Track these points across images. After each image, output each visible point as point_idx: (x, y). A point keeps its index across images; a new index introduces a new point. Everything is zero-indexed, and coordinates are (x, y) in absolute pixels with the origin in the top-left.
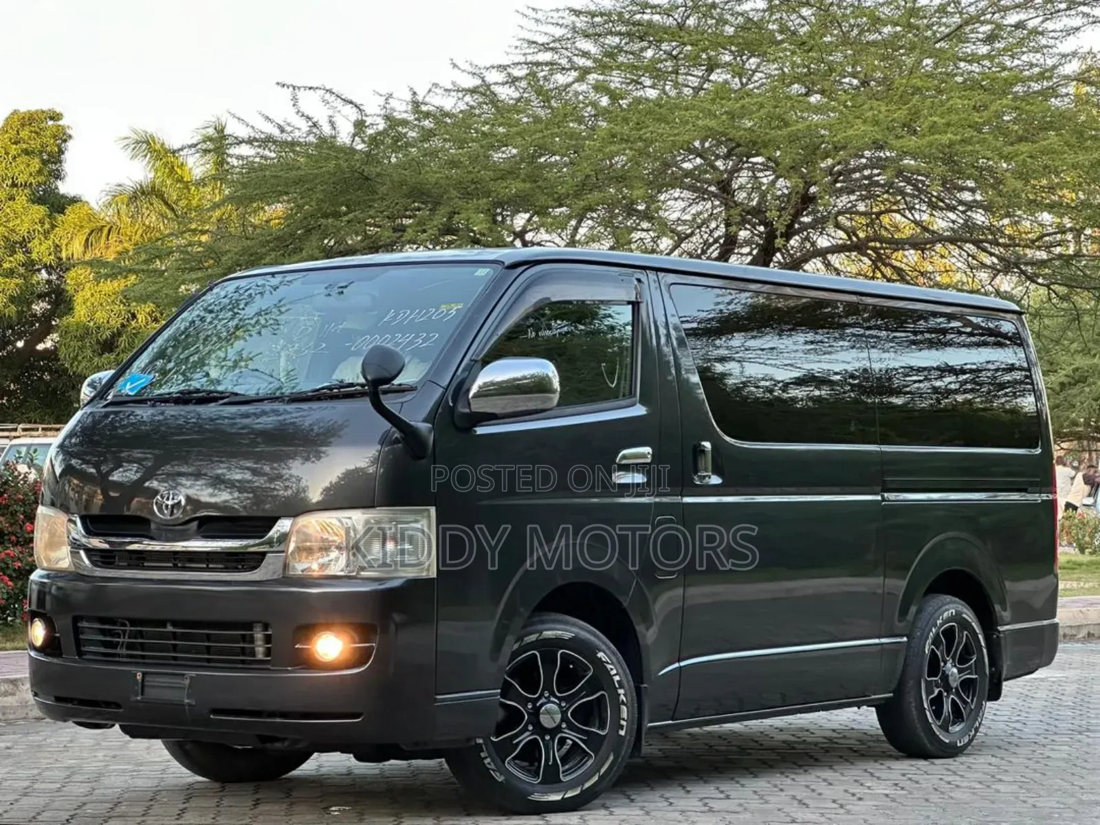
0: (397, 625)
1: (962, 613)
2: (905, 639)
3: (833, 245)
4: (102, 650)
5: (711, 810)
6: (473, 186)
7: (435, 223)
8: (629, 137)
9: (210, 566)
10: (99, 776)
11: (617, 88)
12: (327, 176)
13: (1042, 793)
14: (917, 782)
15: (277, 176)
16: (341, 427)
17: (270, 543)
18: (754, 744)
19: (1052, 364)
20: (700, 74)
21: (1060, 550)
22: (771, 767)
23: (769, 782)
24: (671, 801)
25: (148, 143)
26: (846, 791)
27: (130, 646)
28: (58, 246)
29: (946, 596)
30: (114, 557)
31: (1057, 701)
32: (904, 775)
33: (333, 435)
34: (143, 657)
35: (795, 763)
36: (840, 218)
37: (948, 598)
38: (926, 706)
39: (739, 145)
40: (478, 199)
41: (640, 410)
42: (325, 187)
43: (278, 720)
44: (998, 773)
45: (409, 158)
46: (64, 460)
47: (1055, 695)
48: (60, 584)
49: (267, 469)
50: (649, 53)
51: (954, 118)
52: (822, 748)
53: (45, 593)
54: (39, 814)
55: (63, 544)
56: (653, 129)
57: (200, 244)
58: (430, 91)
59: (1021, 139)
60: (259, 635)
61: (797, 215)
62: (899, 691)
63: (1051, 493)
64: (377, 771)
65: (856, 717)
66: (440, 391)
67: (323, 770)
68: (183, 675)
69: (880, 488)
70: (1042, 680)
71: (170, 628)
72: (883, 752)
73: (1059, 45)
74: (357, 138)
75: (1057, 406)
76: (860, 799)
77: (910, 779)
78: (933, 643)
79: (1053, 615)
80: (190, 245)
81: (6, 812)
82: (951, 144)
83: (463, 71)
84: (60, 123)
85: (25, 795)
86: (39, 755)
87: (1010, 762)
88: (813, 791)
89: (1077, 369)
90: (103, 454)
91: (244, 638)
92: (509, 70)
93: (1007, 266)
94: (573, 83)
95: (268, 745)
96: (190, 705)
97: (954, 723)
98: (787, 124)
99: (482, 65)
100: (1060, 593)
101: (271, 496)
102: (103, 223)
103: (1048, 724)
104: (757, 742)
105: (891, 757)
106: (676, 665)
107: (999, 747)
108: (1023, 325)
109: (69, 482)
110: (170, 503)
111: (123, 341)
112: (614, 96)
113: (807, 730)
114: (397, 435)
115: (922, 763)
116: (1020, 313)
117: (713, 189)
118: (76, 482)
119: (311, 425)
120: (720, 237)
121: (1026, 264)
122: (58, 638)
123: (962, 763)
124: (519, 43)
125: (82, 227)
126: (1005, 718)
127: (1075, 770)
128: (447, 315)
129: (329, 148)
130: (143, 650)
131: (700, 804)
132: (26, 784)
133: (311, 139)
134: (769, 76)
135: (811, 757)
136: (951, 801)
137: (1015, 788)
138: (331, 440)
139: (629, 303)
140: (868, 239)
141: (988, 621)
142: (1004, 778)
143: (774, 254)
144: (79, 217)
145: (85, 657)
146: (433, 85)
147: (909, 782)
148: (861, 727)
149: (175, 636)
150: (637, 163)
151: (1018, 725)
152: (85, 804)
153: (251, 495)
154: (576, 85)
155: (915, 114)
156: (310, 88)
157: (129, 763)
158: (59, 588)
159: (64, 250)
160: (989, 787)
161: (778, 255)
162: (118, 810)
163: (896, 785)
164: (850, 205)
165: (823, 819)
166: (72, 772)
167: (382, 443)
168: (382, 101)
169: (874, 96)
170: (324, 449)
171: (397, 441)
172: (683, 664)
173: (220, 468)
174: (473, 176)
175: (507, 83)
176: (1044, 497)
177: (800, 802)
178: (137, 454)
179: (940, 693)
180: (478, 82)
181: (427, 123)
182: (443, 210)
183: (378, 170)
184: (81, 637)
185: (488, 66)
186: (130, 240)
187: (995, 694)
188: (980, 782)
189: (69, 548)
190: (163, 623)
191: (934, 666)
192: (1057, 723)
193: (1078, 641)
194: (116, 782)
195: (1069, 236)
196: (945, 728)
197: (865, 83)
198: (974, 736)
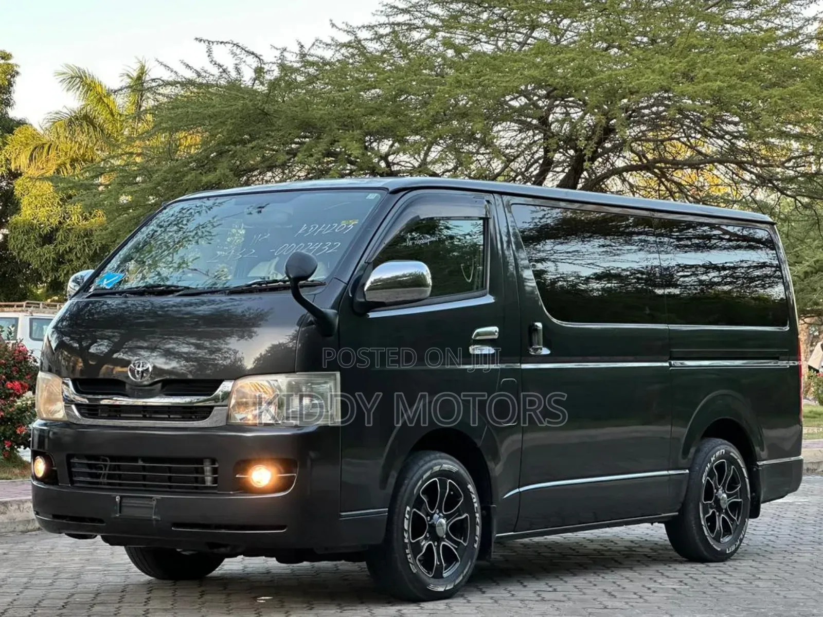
0: (312, 460)
1: (730, 452)
2: (687, 471)
3: (628, 166)
4: (89, 479)
5: (543, 600)
6: (349, 120)
7: (320, 148)
8: (471, 83)
9: (171, 416)
10: (79, 575)
11: (459, 43)
12: (236, 112)
13: (790, 588)
14: (697, 580)
15: (197, 113)
16: (267, 314)
17: (216, 399)
18: (571, 552)
19: (798, 257)
20: (525, 32)
21: (804, 402)
22: (586, 568)
23: (585, 579)
24: (513, 593)
25: (81, 77)
26: (643, 586)
27: (110, 477)
28: (8, 159)
29: (718, 440)
30: (97, 410)
31: (802, 520)
32: (686, 574)
33: (262, 320)
34: (120, 485)
35: (604, 566)
36: (633, 144)
37: (720, 441)
38: (703, 523)
39: (555, 89)
40: (353, 131)
41: (489, 299)
42: (233, 121)
43: (223, 531)
44: (758, 573)
45: (300, 98)
46: (58, 338)
47: (801, 515)
48: (55, 430)
49: (207, 344)
50: (485, 16)
51: (722, 69)
52: (624, 555)
53: (44, 437)
54: (40, 602)
55: (58, 400)
56: (490, 76)
57: (135, 164)
58: (313, 45)
59: (774, 85)
60: (208, 468)
61: (600, 143)
62: (683, 510)
63: (797, 360)
64: (289, 571)
65: (649, 531)
66: (343, 285)
67: (249, 570)
68: (151, 498)
69: (668, 357)
70: (791, 504)
71: (141, 463)
72: (671, 558)
73: (803, 11)
74: (257, 82)
75: (802, 290)
76: (654, 592)
77: (691, 577)
78: (708, 475)
79: (799, 454)
80: (128, 165)
81: (15, 600)
82: (720, 89)
83: (340, 29)
84: (9, 62)
85: (26, 588)
86: (29, 558)
87: (766, 565)
88: (619, 586)
89: (818, 261)
90: (83, 333)
91: (197, 471)
92: (376, 29)
93: (764, 181)
94: (425, 39)
95: (215, 550)
96: (157, 520)
97: (724, 536)
98: (593, 74)
99: (354, 25)
100: (804, 436)
101: (211, 364)
102: (44, 141)
103: (795, 537)
104: (574, 550)
105: (676, 561)
106: (517, 490)
107: (758, 554)
108: (775, 232)
109: (62, 353)
110: (140, 369)
111: (60, 235)
112: (458, 50)
113: (612, 542)
114: (311, 318)
115: (700, 566)
116: (772, 224)
117: (535, 122)
118: (66, 353)
119: (243, 312)
120: (539, 158)
121: (777, 180)
122: (56, 471)
123: (730, 566)
124: (383, 9)
125: (27, 144)
126: (763, 533)
127: (816, 571)
128: (346, 228)
129: (238, 91)
130: (120, 480)
131: (534, 595)
132: (25, 580)
133: (223, 82)
134: (578, 34)
135: (616, 561)
136: (722, 593)
137: (770, 584)
138: (261, 323)
139: (480, 218)
140: (655, 161)
141: (750, 458)
142: (762, 577)
143: (582, 173)
144: (25, 137)
145: (76, 485)
146: (317, 40)
147: (690, 580)
148: (652, 539)
149: (144, 469)
150: (476, 103)
151: (773, 538)
152: (73, 595)
153: (195, 364)
154: (428, 41)
155: (692, 65)
156: (221, 43)
157: (100, 565)
158: (54, 433)
159: (13, 163)
160: (751, 583)
161: (585, 173)
162: (99, 598)
163: (681, 581)
164: (640, 134)
165: (627, 606)
166: (58, 572)
167: (300, 324)
168: (278, 53)
169: (661, 51)
170: (255, 329)
171: (311, 323)
172: (522, 489)
173: (170, 343)
174: (349, 112)
175: (374, 39)
176: (791, 363)
177: (610, 594)
178: (109, 332)
179: (714, 513)
180: (352, 38)
181: (312, 70)
182: (326, 139)
183: (276, 107)
184: (73, 470)
185: (360, 25)
186: (66, 154)
187: (755, 513)
188: (744, 580)
189: (63, 403)
190: (135, 459)
191: (709, 493)
192: (802, 536)
193: (818, 474)
194: (93, 580)
195: (812, 159)
196: (717, 539)
197: (653, 41)
198: (739, 545)
